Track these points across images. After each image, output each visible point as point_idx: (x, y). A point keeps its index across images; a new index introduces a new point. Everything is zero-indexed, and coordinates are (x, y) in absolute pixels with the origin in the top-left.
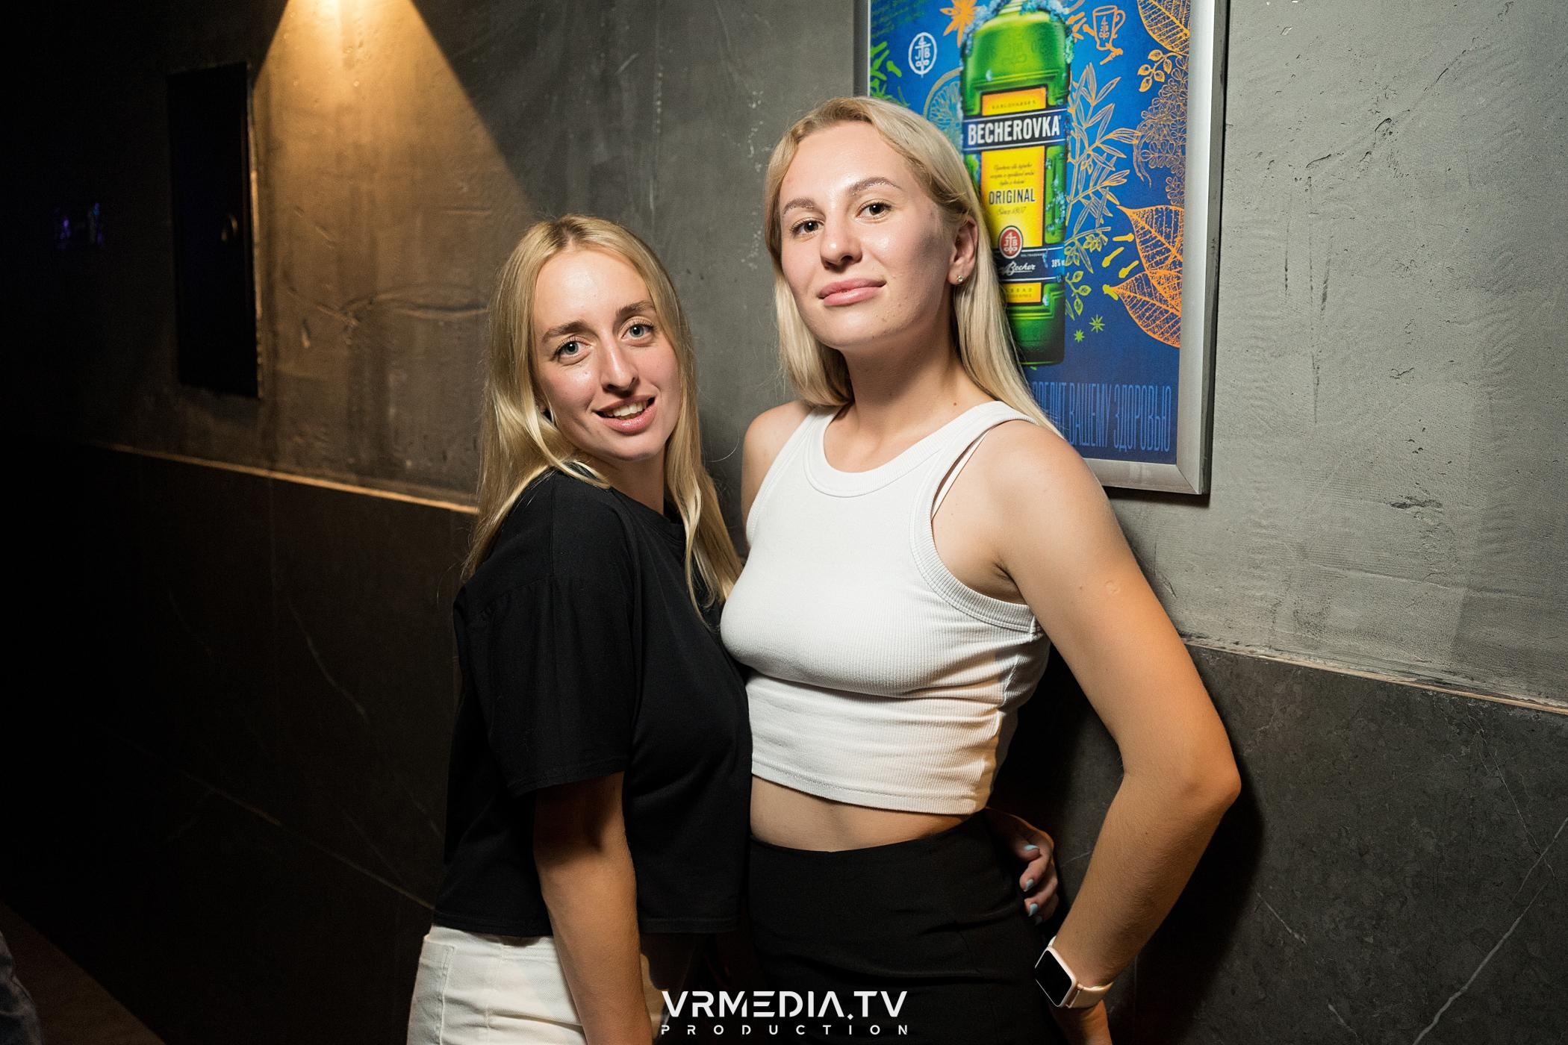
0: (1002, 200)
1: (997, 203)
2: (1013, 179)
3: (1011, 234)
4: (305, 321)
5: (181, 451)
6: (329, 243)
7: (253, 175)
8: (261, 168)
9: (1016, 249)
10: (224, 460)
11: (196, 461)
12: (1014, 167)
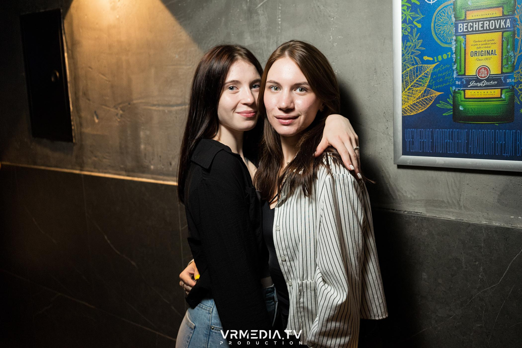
0: (478, 55)
1: (475, 56)
2: (484, 46)
3: (483, 69)
4: (95, 112)
5: (35, 164)
6: (107, 80)
7: (66, 55)
8: (70, 52)
9: (486, 75)
10: (57, 167)
11: (43, 168)
12: (485, 41)
